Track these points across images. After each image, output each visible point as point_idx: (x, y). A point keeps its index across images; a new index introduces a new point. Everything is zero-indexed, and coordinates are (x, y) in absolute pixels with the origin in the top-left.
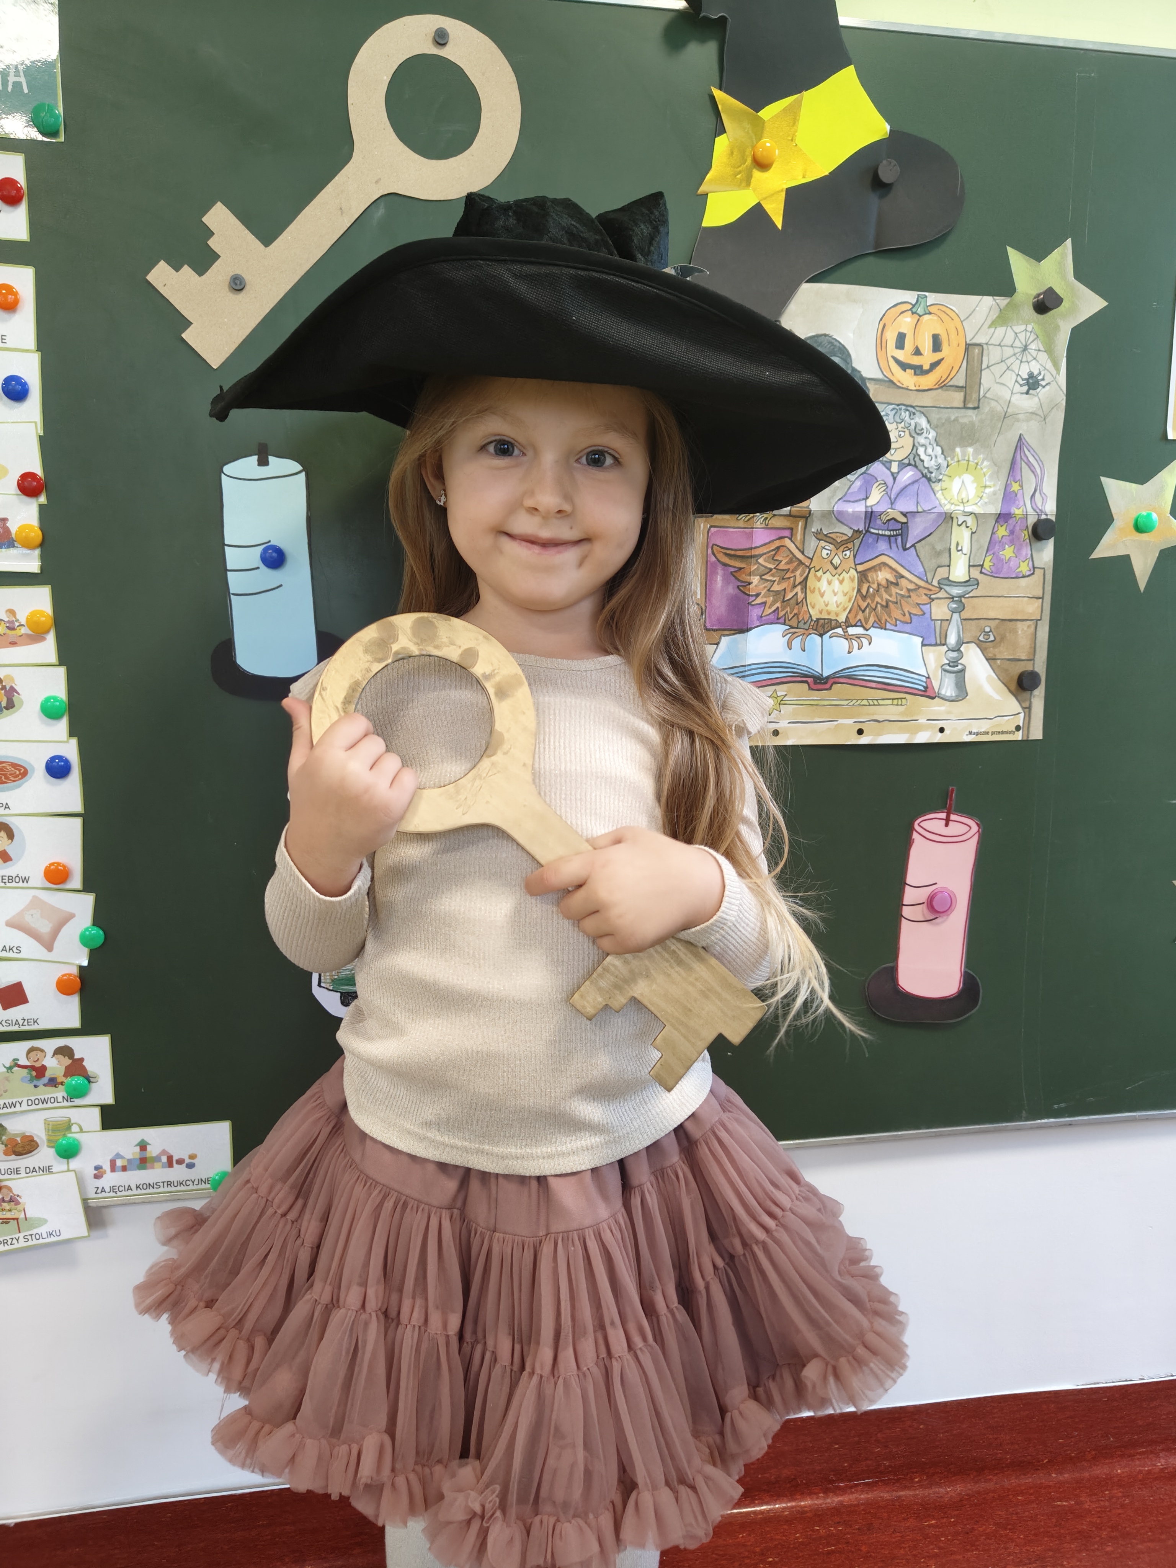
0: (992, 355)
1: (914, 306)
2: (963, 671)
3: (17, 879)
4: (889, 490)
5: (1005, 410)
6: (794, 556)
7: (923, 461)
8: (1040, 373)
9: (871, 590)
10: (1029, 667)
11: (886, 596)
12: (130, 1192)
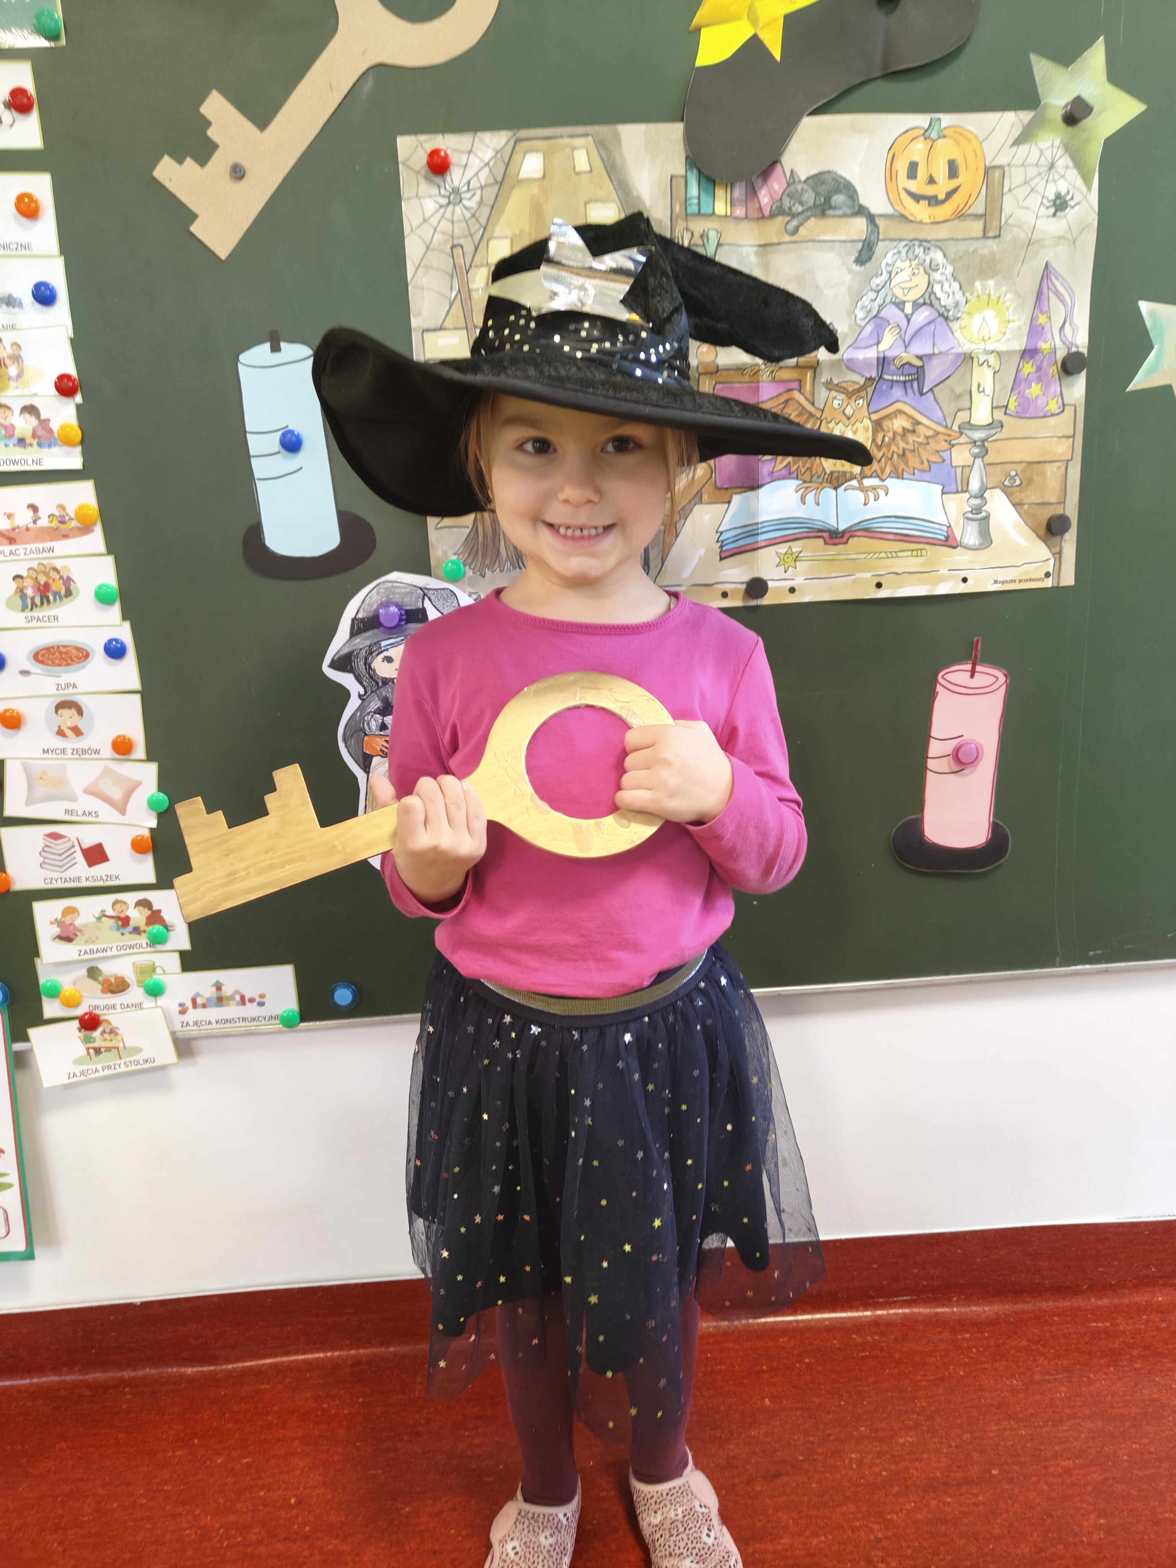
0: (1015, 177)
1: (926, 131)
2: (987, 518)
3: (90, 752)
4: (902, 333)
5: (1030, 235)
6: (804, 408)
7: (939, 299)
8: (1068, 193)
9: (887, 439)
10: (1059, 511)
11: (902, 445)
12: (210, 1027)
